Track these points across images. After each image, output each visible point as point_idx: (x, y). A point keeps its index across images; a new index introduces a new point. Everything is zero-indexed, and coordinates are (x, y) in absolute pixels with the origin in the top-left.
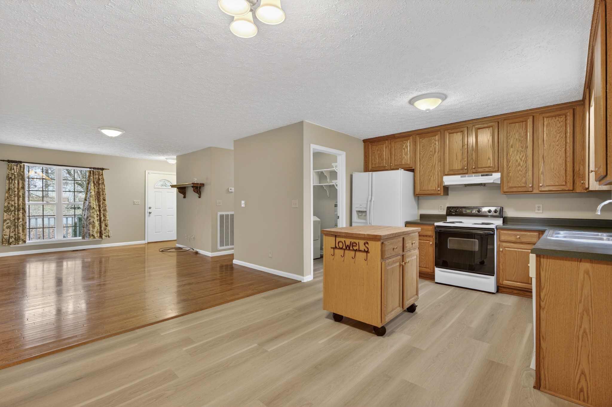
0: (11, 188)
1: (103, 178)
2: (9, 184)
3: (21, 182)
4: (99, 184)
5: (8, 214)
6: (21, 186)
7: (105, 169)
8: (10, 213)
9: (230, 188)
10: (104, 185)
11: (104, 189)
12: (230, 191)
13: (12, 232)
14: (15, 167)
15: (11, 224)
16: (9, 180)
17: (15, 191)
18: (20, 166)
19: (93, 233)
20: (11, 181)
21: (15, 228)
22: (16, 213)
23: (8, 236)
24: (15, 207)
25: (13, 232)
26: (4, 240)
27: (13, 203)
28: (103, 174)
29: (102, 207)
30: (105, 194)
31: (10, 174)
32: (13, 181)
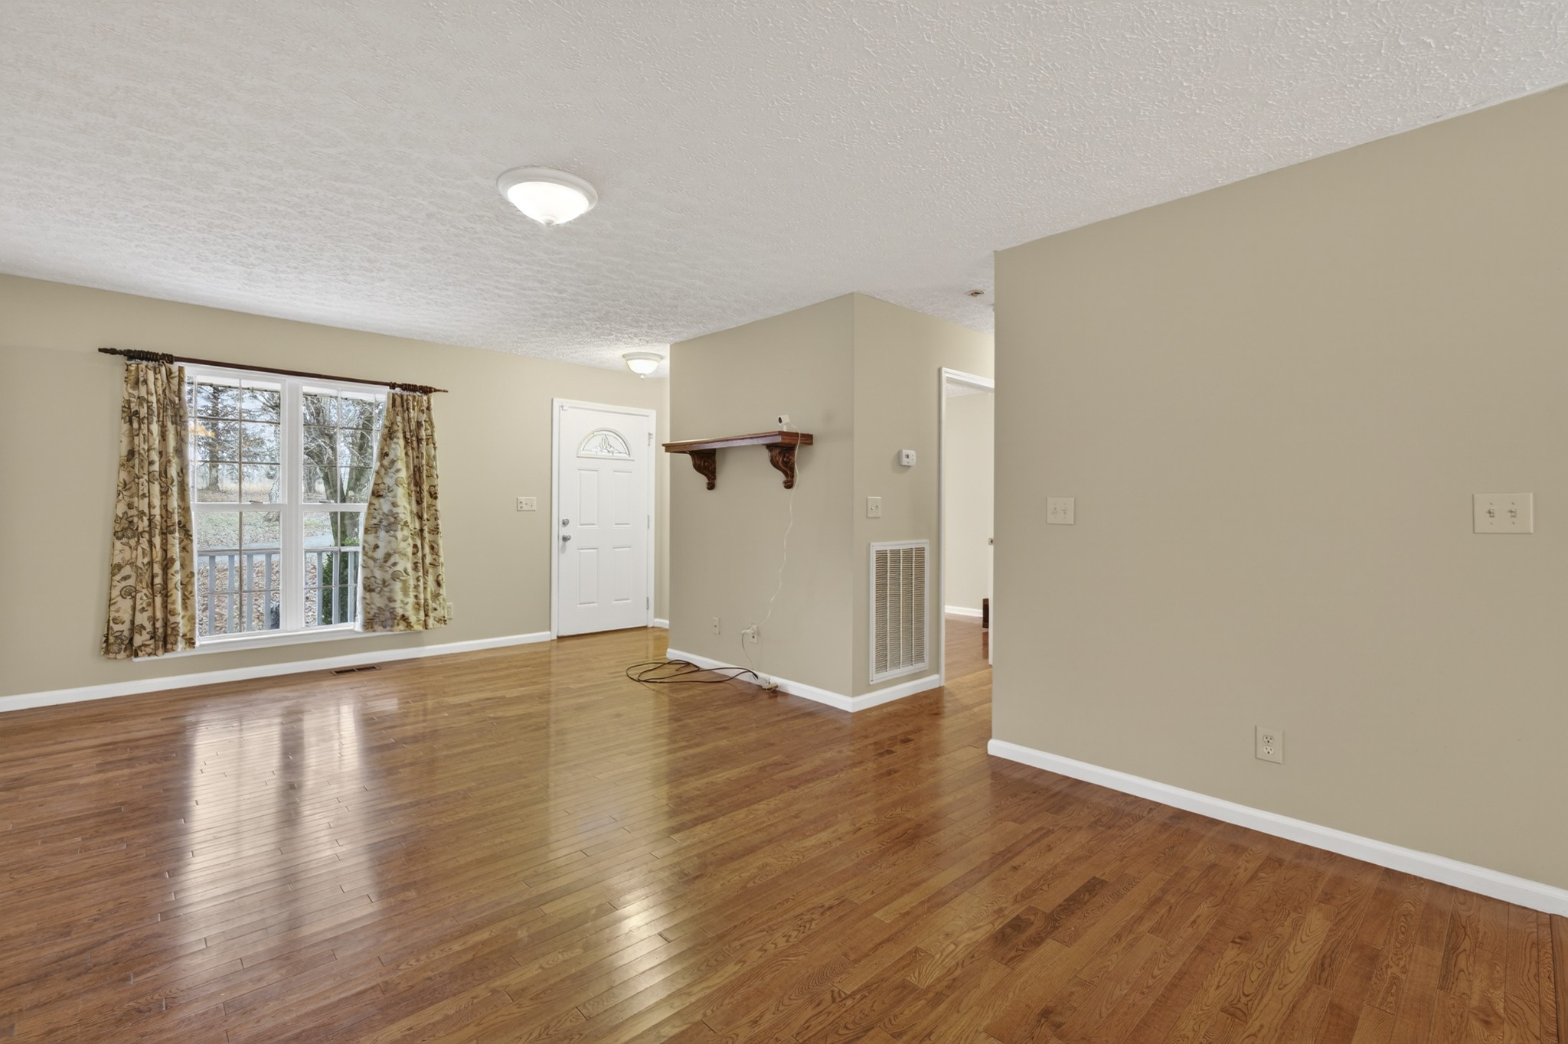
0: (136, 449)
1: (430, 421)
2: (132, 435)
3: (171, 428)
4: (419, 441)
5: (127, 544)
6: (172, 442)
7: (436, 390)
8: (136, 539)
9: (905, 452)
10: (434, 444)
11: (434, 457)
12: (905, 461)
13: (143, 610)
14: (151, 375)
15: (139, 576)
16: (131, 422)
17: (151, 463)
18: (169, 373)
19: (405, 610)
20: (136, 425)
21: (154, 595)
22: (157, 540)
23: (126, 627)
24: (150, 520)
25: (143, 608)
26: (112, 639)
27: (143, 505)
28: (432, 406)
29: (428, 520)
30: (437, 476)
31: (132, 399)
32: (146, 426)
